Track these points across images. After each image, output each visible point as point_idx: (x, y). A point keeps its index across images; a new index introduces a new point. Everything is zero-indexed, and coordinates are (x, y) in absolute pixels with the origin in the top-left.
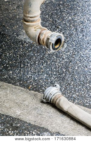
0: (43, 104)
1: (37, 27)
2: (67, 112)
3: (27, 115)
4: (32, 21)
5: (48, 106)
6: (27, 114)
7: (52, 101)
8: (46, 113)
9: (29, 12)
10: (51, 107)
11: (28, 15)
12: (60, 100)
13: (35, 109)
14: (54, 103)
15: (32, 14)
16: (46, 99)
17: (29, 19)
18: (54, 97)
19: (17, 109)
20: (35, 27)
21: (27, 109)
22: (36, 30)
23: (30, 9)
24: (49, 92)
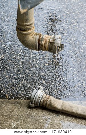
0: (31, 109)
1: (33, 34)
2: (63, 110)
3: (25, 125)
4: (29, 29)
5: (38, 110)
6: (24, 123)
7: (41, 104)
8: (40, 117)
9: (26, 20)
10: (41, 110)
11: (25, 24)
12: (50, 101)
13: (28, 116)
14: (45, 105)
15: (29, 22)
16: (34, 103)
17: (26, 28)
18: (43, 99)
19: (10, 121)
20: (32, 34)
21: (20, 119)
22: (34, 37)
23: (27, 17)
24: (37, 95)
